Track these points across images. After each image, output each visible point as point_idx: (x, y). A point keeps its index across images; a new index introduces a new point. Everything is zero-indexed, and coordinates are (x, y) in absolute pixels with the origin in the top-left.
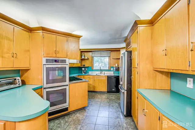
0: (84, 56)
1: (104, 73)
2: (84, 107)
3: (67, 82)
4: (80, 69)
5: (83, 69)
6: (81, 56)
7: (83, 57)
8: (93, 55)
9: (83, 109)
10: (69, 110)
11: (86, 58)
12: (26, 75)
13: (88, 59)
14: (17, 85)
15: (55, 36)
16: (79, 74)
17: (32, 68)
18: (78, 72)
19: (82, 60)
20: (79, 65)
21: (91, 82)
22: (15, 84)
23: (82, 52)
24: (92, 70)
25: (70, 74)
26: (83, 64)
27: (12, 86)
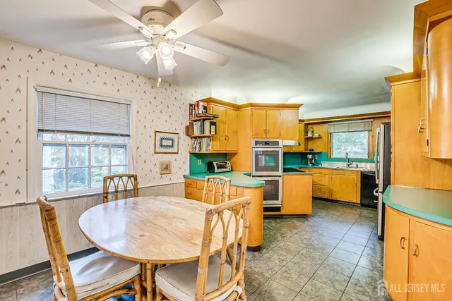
0: (313, 132)
1: (355, 166)
2: (306, 215)
3: (280, 172)
4: (303, 156)
5: (310, 156)
6: (306, 132)
7: (310, 135)
8: (331, 130)
9: (304, 217)
10: (283, 212)
11: (316, 135)
12: (233, 159)
13: (320, 137)
14: (228, 170)
15: (265, 111)
16: (303, 166)
17: (239, 152)
18: (299, 160)
19: (307, 139)
20: (302, 149)
21: (325, 181)
22: (226, 168)
23: (308, 125)
24: (329, 159)
25: (284, 164)
26: (309, 148)
27: (224, 170)
